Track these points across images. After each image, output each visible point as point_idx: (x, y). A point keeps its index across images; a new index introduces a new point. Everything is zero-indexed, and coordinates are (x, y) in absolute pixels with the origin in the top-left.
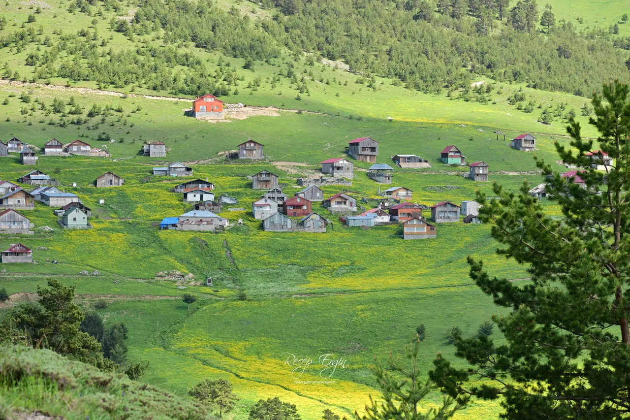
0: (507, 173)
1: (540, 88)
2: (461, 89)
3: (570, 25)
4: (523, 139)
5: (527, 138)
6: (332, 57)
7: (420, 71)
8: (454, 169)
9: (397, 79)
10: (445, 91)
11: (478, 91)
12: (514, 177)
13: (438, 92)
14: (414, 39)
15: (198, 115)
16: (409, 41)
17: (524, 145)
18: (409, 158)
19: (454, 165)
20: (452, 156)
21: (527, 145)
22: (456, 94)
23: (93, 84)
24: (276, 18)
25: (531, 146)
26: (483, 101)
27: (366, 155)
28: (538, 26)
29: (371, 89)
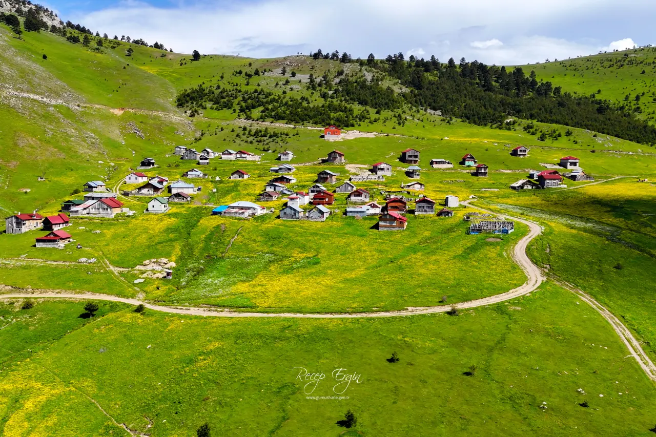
0: (503, 171)
1: (544, 122)
2: (499, 123)
3: (569, 94)
4: (519, 150)
5: (521, 149)
6: (435, 109)
7: (478, 114)
8: (468, 168)
9: (465, 119)
10: (490, 124)
11: (508, 124)
12: (507, 174)
13: (486, 125)
14: (480, 100)
15: (326, 137)
16: (478, 100)
17: (519, 153)
18: (439, 162)
19: (469, 166)
20: (468, 160)
21: (521, 153)
22: (494, 126)
23: (285, 121)
24: (411, 92)
25: (524, 153)
26: (509, 129)
27: (412, 160)
28: (552, 94)
29: (448, 124)
